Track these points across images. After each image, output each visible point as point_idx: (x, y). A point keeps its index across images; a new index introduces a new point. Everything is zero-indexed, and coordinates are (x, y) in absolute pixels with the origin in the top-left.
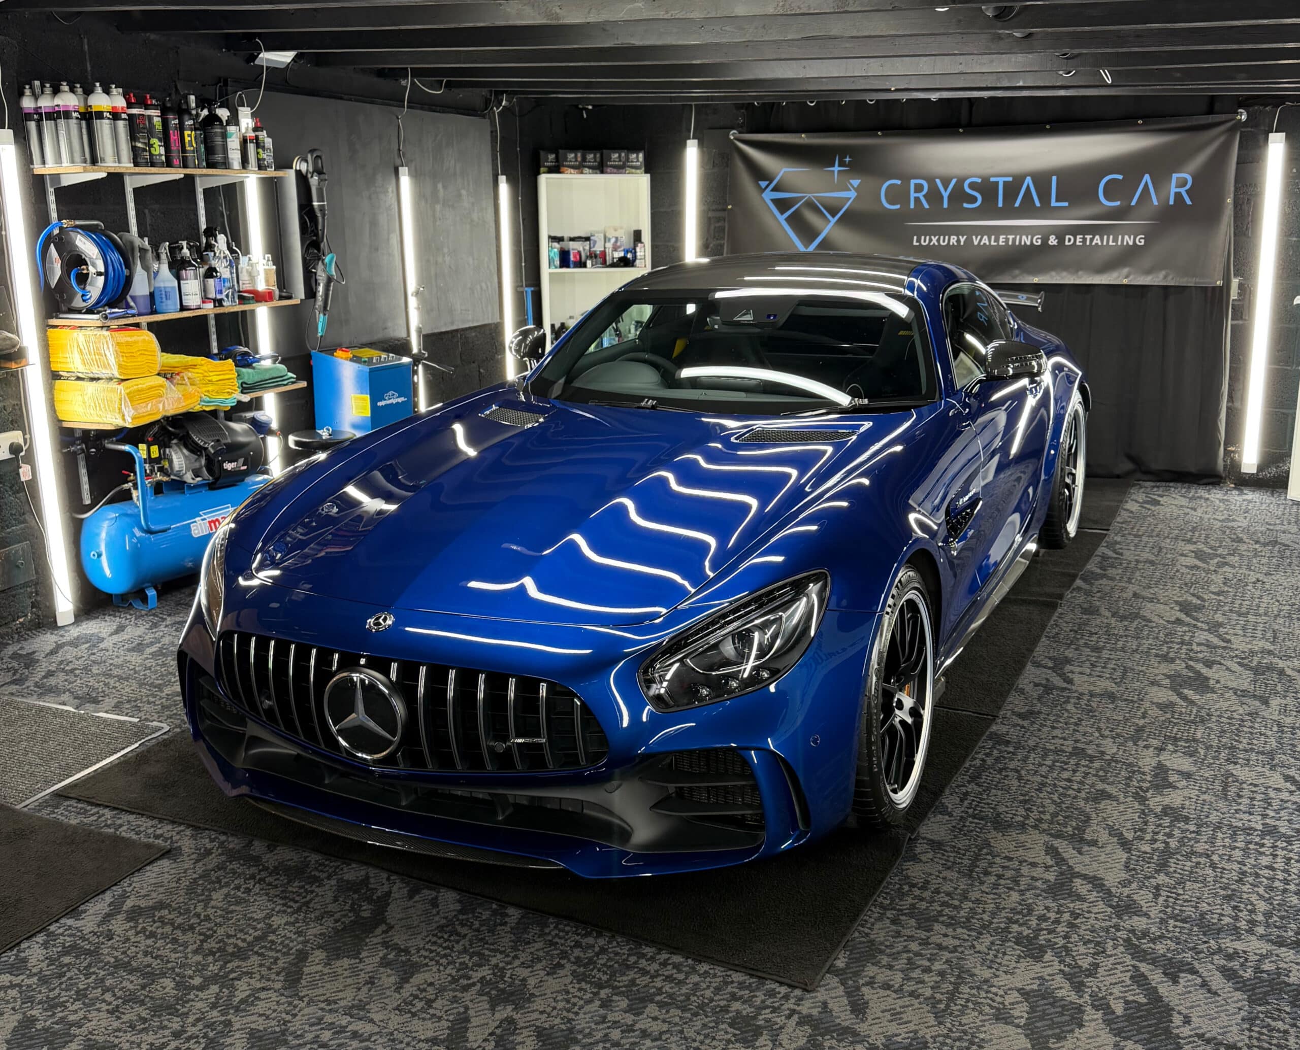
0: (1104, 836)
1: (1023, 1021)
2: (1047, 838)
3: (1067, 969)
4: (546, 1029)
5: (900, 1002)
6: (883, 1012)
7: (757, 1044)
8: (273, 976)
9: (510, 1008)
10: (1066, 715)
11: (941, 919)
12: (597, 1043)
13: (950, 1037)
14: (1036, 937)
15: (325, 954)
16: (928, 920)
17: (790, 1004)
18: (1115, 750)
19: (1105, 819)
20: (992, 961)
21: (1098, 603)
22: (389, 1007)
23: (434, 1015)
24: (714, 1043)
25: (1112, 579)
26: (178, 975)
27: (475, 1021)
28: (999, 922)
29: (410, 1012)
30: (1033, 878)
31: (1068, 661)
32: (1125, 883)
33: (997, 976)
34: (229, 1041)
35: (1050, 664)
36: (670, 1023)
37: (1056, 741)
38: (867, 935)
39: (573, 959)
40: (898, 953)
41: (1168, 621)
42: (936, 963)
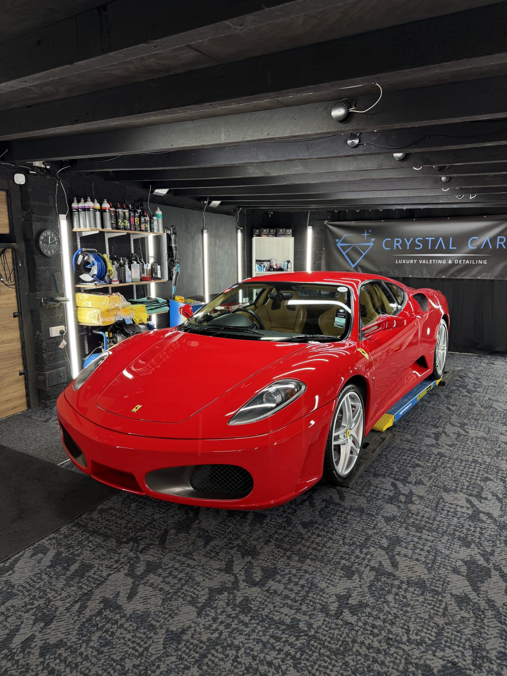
0: (490, 496)
1: (465, 574)
2: (467, 496)
3: (481, 552)
4: (265, 567)
5: (412, 563)
6: (405, 567)
7: (353, 578)
8: (155, 539)
9: (250, 557)
10: (467, 446)
11: (426, 528)
12: (286, 574)
13: (434, 579)
14: (467, 538)
15: (175, 531)
16: (420, 528)
17: (366, 562)
18: (490, 461)
19: (489, 489)
20: (449, 547)
21: (475, 402)
22: (201, 554)
23: (219, 559)
24: (335, 577)
25: (480, 392)
26: (117, 537)
27: (236, 562)
28: (450, 530)
29: (209, 557)
30: (462, 512)
31: (465, 424)
32: (501, 516)
33: (452, 554)
34: (139, 565)
35: (459, 425)
36: (316, 567)
37: (465, 456)
38: (395, 534)
39: (275, 539)
40: (409, 542)
41: (504, 410)
42: (426, 547)
